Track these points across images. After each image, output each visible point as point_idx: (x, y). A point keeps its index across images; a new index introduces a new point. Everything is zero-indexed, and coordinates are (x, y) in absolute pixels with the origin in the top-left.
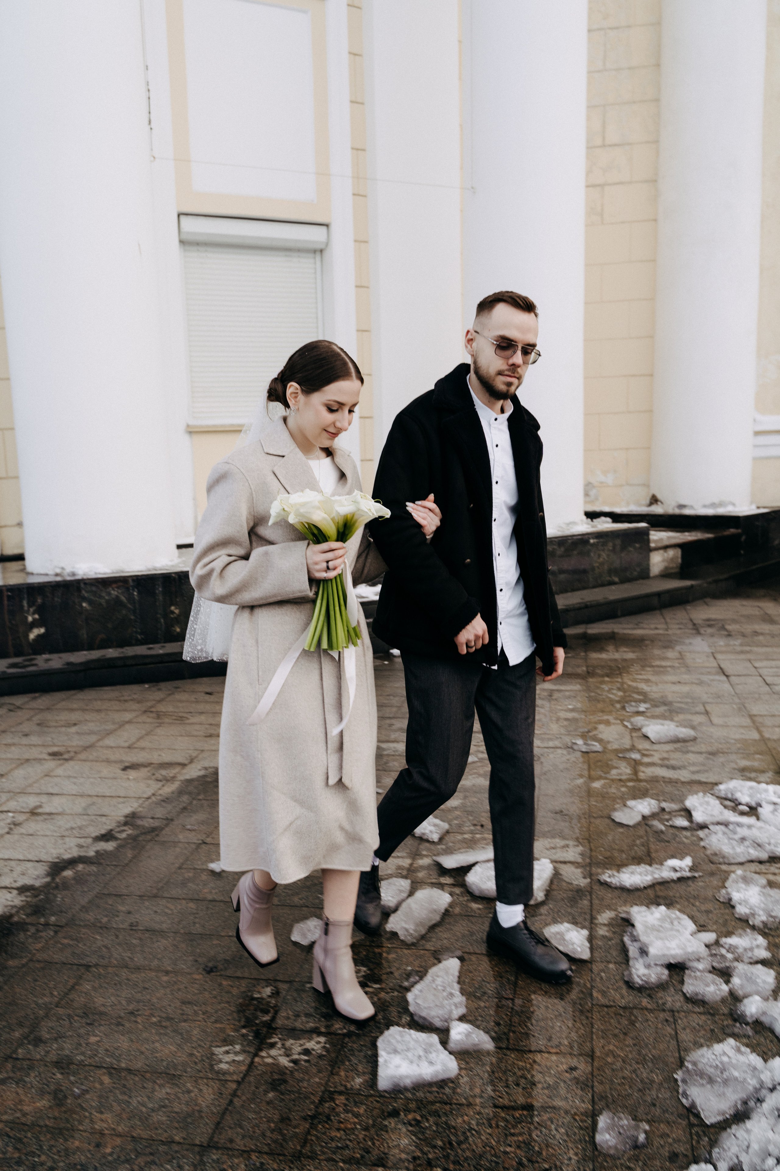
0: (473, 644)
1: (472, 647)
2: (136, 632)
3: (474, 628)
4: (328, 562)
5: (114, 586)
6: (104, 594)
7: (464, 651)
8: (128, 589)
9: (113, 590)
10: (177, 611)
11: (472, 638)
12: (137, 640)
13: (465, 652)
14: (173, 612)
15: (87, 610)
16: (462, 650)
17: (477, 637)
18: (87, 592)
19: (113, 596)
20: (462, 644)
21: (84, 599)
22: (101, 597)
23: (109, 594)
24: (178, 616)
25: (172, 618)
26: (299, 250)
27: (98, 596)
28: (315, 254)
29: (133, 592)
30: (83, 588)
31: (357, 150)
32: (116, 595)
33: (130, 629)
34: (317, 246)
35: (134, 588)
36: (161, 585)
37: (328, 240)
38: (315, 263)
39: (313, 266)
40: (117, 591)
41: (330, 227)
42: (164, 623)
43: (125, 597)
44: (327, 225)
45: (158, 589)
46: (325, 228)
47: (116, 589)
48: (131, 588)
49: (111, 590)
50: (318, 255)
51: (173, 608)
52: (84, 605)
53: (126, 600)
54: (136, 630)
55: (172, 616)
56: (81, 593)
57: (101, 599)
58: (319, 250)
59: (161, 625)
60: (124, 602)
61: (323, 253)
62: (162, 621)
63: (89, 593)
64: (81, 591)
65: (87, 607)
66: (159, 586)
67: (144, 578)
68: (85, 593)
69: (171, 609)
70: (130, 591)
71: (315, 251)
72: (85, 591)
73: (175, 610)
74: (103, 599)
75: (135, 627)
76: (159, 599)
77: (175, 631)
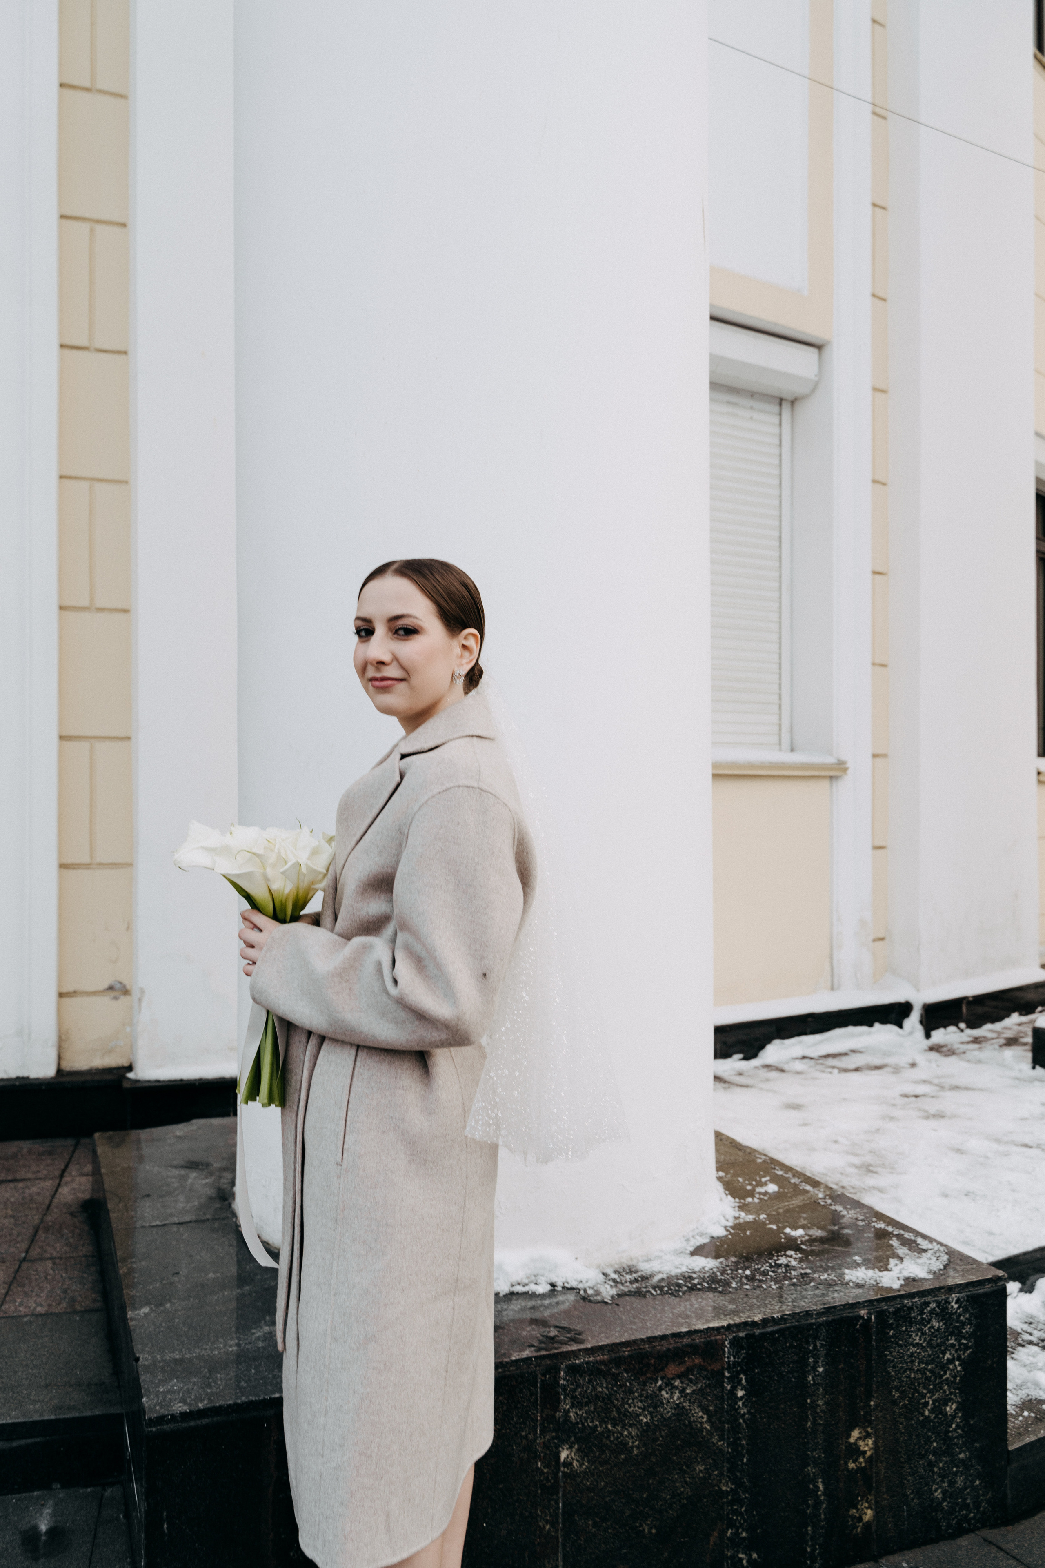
5: (672, 1370)
6: (635, 1407)
8: (717, 1378)
9: (669, 1384)
10: (867, 1446)
14: (854, 1451)
15: (572, 1476)
18: (577, 1403)
19: (668, 1411)
21: (565, 1431)
22: (624, 1418)
23: (654, 1402)
24: (869, 1460)
25: (850, 1473)
26: (752, 395)
27: (615, 1414)
28: (780, 405)
29: (734, 1388)
30: (564, 1388)
31: (874, 205)
32: (678, 1406)
33: (716, 1534)
34: (788, 389)
35: (738, 1373)
36: (823, 1352)
37: (816, 379)
38: (780, 425)
39: (776, 430)
40: (682, 1391)
41: (826, 351)
42: (824, 1494)
43: (705, 1410)
44: (818, 347)
45: (814, 1369)
46: (815, 350)
47: (677, 1383)
48: (727, 1374)
49: (660, 1389)
50: (786, 409)
51: (856, 1434)
52: (564, 1455)
53: (709, 1421)
54: (737, 1534)
55: (851, 1465)
56: (556, 1409)
57: (623, 1427)
58: (791, 398)
59: (818, 1504)
60: (701, 1430)
61: (798, 406)
62: (821, 1486)
63: (587, 1404)
64: (558, 1401)
65: (575, 1463)
66: (816, 1357)
67: (772, 1333)
68: (572, 1406)
69: (852, 1440)
70: (723, 1387)
71: (781, 400)
72: (574, 1398)
73: (861, 1443)
74: (631, 1425)
75: (731, 1524)
76: (814, 1406)
77: (860, 1519)
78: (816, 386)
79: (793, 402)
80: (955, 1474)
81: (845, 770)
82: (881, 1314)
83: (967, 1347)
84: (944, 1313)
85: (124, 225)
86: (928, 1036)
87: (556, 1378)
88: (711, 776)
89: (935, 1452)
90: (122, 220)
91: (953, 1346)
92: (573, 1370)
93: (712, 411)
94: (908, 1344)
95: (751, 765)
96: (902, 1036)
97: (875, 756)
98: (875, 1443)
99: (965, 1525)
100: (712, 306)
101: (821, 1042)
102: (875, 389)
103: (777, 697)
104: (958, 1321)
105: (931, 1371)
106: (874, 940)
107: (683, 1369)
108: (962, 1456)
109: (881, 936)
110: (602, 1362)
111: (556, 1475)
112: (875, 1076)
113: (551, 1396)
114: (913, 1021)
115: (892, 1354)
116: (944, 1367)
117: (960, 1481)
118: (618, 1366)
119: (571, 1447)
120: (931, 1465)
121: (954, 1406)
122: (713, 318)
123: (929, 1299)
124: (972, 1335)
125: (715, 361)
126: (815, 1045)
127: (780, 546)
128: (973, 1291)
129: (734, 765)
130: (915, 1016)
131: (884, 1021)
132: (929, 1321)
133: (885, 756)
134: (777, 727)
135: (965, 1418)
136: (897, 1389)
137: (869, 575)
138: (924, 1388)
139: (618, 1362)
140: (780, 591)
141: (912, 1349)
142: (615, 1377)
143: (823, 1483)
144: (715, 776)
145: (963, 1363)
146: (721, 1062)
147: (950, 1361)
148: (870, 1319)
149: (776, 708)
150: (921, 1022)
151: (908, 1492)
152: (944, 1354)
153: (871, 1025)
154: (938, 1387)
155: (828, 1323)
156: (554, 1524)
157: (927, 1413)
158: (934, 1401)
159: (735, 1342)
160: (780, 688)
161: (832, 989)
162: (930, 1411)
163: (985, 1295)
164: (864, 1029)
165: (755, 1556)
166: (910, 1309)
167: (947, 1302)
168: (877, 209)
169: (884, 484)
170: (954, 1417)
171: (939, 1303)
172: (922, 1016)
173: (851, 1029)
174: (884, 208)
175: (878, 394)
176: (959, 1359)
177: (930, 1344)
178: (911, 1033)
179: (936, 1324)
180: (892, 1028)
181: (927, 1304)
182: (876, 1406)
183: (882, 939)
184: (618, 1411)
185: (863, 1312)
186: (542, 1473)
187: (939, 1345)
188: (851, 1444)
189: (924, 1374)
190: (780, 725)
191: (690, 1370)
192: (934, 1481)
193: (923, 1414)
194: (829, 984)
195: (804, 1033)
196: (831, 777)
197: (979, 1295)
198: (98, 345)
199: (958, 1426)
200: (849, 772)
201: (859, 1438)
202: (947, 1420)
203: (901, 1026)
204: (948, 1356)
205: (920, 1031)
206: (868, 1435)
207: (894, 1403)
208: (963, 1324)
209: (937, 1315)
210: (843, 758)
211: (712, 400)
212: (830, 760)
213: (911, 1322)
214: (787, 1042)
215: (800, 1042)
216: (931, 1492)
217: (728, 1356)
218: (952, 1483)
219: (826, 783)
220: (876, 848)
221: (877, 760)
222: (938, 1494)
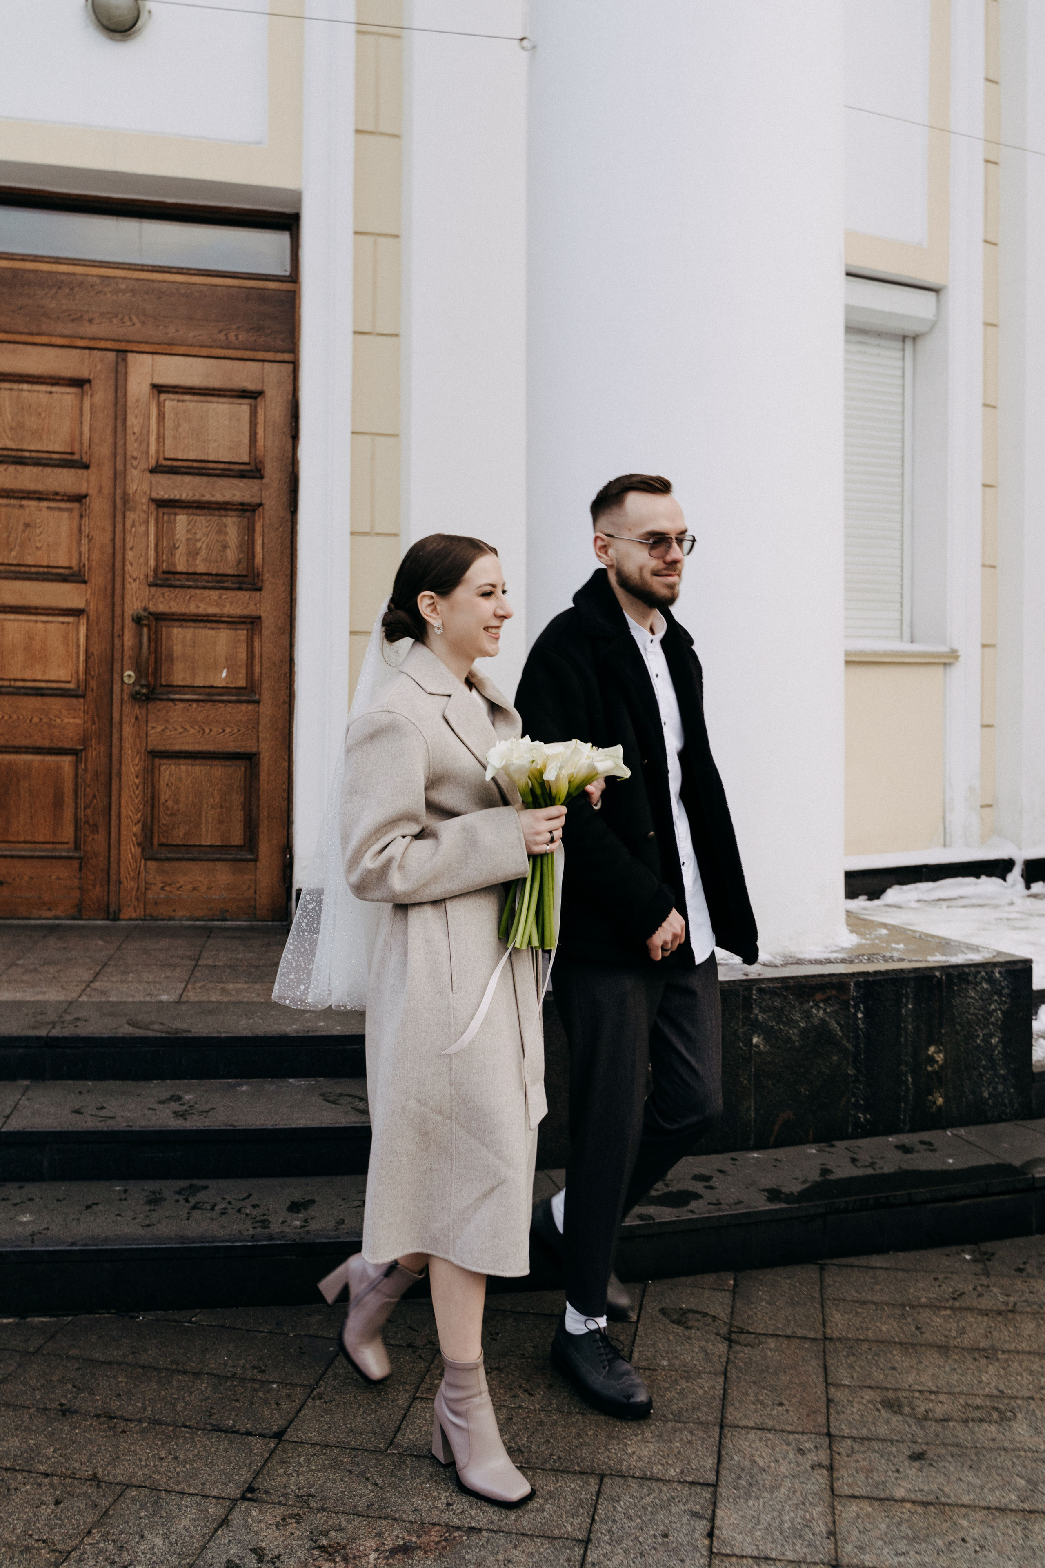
0: (669, 946)
1: (667, 950)
2: (856, 1106)
3: (671, 925)
4: (551, 832)
5: (819, 996)
6: (797, 1016)
7: (658, 955)
8: (846, 1005)
9: (817, 1005)
10: (940, 1058)
11: (669, 938)
12: (857, 1124)
13: (660, 957)
14: (931, 1060)
15: (759, 1053)
16: (657, 956)
17: (675, 936)
18: (763, 1011)
19: (816, 1021)
20: (657, 947)
21: (756, 1026)
22: (790, 1022)
23: (808, 1015)
24: (941, 1067)
25: (929, 1073)
26: (879, 334)
27: (785, 1019)
28: (904, 341)
29: (856, 1012)
30: (755, 1000)
31: (987, 161)
32: (822, 1019)
33: (844, 1099)
34: (910, 328)
35: (859, 1002)
36: (911, 995)
37: (934, 318)
38: (903, 359)
39: (899, 364)
40: (825, 1010)
41: (943, 294)
42: (912, 1084)
43: (839, 1024)
44: (935, 290)
45: (906, 1005)
46: (932, 294)
47: (822, 1005)
48: (852, 1003)
49: (812, 1007)
50: (909, 345)
51: (932, 1049)
52: (755, 1040)
53: (841, 1030)
54: (857, 1101)
55: (929, 1068)
56: (751, 1012)
57: (790, 1028)
58: (912, 335)
59: (907, 1090)
60: (836, 1035)
61: (920, 343)
62: (910, 1079)
63: (768, 1012)
64: (752, 1008)
65: (761, 1046)
66: (907, 998)
67: (880, 981)
68: (760, 1012)
69: (930, 1053)
70: (849, 1010)
71: (904, 338)
72: (761, 1007)
73: (935, 1055)
74: (794, 1027)
75: (854, 1095)
76: (906, 1029)
77: (935, 1103)
78: (934, 325)
79: (915, 338)
80: (997, 1083)
81: (957, 657)
82: (949, 976)
83: (1005, 1003)
84: (990, 980)
85: (397, 236)
86: (1028, 887)
87: (751, 994)
88: (842, 663)
89: (984, 1067)
90: (396, 233)
91: (996, 1001)
92: (760, 990)
93: (847, 351)
94: (966, 997)
95: (875, 653)
96: (1006, 888)
97: (984, 646)
98: (945, 1056)
99: (1004, 1117)
100: (847, 265)
101: (933, 889)
102: (986, 324)
103: (899, 596)
104: (1000, 985)
105: (982, 1016)
106: (982, 807)
107: (825, 997)
108: (1002, 1072)
109: (990, 803)
110: (777, 988)
111: (750, 1051)
112: (977, 911)
113: (747, 1004)
114: (1015, 875)
115: (957, 1001)
116: (990, 1014)
117: (1000, 1088)
118: (786, 991)
119: (759, 1036)
120: (981, 1075)
121: (997, 1040)
122: (848, 274)
123: (980, 969)
124: (1008, 995)
125: (849, 309)
126: (929, 891)
127: (903, 465)
128: (1011, 967)
129: (862, 653)
130: (1017, 871)
131: (990, 875)
132: (980, 983)
133: (993, 646)
134: (899, 622)
135: (1004, 1048)
136: (959, 1024)
137: (980, 488)
138: (977, 1025)
139: (787, 988)
140: (903, 504)
141: (970, 1000)
142: (785, 997)
143: (912, 1077)
144: (848, 663)
145: (1003, 1012)
146: (849, 901)
147: (995, 1010)
148: (942, 978)
149: (898, 606)
150: (1022, 876)
151: (966, 1090)
152: (990, 1005)
153: (978, 877)
154: (986, 1026)
155: (915, 978)
156: (749, 1080)
157: (979, 1041)
158: (984, 1035)
159: (857, 984)
160: (902, 589)
161: (945, 845)
162: (982, 1041)
163: (1018, 970)
164: (972, 880)
165: (868, 1116)
166: (968, 974)
167: (993, 972)
168: (989, 164)
169: (994, 407)
170: (996, 1046)
171: (987, 973)
172: (1023, 870)
173: (960, 880)
174: (996, 163)
175: (990, 329)
176: (1000, 1009)
177: (981, 998)
178: (1013, 885)
179: (985, 986)
180: (996, 881)
181: (979, 972)
182: (946, 1033)
183: (990, 806)
184: (787, 1018)
185: (937, 974)
186: (742, 1050)
187: (987, 999)
188: (929, 1055)
189: (977, 1017)
190: (902, 620)
191: (829, 998)
192: (983, 1085)
193: (976, 1042)
194: (942, 841)
195: (920, 881)
196: (945, 664)
197: (1014, 971)
198: (379, 331)
199: (999, 1053)
200: (960, 659)
201: (935, 1052)
202: (992, 1048)
203: (1004, 880)
204: (993, 1007)
205: (1021, 883)
206: (940, 1051)
207: (957, 1033)
208: (1003, 988)
209: (986, 980)
210: (955, 647)
211: (847, 342)
212: (944, 649)
213: (968, 982)
214: (905, 888)
215: (916, 889)
216: (981, 1092)
217: (853, 992)
218: (995, 1088)
219: (941, 669)
220: (984, 726)
221: (987, 650)
222: (986, 1094)
